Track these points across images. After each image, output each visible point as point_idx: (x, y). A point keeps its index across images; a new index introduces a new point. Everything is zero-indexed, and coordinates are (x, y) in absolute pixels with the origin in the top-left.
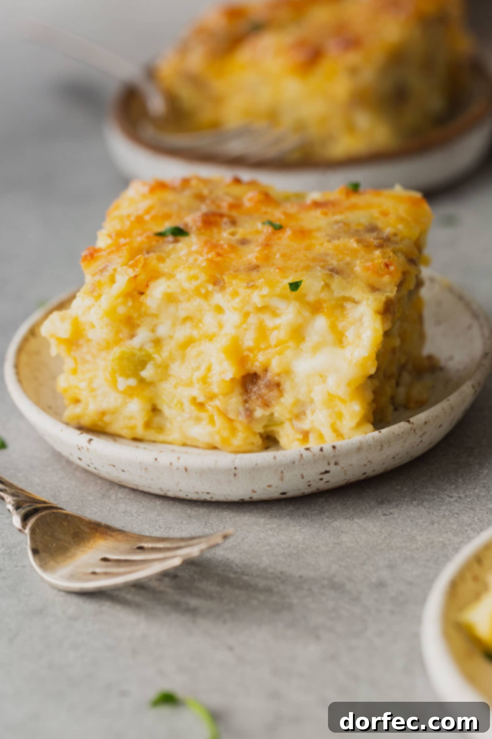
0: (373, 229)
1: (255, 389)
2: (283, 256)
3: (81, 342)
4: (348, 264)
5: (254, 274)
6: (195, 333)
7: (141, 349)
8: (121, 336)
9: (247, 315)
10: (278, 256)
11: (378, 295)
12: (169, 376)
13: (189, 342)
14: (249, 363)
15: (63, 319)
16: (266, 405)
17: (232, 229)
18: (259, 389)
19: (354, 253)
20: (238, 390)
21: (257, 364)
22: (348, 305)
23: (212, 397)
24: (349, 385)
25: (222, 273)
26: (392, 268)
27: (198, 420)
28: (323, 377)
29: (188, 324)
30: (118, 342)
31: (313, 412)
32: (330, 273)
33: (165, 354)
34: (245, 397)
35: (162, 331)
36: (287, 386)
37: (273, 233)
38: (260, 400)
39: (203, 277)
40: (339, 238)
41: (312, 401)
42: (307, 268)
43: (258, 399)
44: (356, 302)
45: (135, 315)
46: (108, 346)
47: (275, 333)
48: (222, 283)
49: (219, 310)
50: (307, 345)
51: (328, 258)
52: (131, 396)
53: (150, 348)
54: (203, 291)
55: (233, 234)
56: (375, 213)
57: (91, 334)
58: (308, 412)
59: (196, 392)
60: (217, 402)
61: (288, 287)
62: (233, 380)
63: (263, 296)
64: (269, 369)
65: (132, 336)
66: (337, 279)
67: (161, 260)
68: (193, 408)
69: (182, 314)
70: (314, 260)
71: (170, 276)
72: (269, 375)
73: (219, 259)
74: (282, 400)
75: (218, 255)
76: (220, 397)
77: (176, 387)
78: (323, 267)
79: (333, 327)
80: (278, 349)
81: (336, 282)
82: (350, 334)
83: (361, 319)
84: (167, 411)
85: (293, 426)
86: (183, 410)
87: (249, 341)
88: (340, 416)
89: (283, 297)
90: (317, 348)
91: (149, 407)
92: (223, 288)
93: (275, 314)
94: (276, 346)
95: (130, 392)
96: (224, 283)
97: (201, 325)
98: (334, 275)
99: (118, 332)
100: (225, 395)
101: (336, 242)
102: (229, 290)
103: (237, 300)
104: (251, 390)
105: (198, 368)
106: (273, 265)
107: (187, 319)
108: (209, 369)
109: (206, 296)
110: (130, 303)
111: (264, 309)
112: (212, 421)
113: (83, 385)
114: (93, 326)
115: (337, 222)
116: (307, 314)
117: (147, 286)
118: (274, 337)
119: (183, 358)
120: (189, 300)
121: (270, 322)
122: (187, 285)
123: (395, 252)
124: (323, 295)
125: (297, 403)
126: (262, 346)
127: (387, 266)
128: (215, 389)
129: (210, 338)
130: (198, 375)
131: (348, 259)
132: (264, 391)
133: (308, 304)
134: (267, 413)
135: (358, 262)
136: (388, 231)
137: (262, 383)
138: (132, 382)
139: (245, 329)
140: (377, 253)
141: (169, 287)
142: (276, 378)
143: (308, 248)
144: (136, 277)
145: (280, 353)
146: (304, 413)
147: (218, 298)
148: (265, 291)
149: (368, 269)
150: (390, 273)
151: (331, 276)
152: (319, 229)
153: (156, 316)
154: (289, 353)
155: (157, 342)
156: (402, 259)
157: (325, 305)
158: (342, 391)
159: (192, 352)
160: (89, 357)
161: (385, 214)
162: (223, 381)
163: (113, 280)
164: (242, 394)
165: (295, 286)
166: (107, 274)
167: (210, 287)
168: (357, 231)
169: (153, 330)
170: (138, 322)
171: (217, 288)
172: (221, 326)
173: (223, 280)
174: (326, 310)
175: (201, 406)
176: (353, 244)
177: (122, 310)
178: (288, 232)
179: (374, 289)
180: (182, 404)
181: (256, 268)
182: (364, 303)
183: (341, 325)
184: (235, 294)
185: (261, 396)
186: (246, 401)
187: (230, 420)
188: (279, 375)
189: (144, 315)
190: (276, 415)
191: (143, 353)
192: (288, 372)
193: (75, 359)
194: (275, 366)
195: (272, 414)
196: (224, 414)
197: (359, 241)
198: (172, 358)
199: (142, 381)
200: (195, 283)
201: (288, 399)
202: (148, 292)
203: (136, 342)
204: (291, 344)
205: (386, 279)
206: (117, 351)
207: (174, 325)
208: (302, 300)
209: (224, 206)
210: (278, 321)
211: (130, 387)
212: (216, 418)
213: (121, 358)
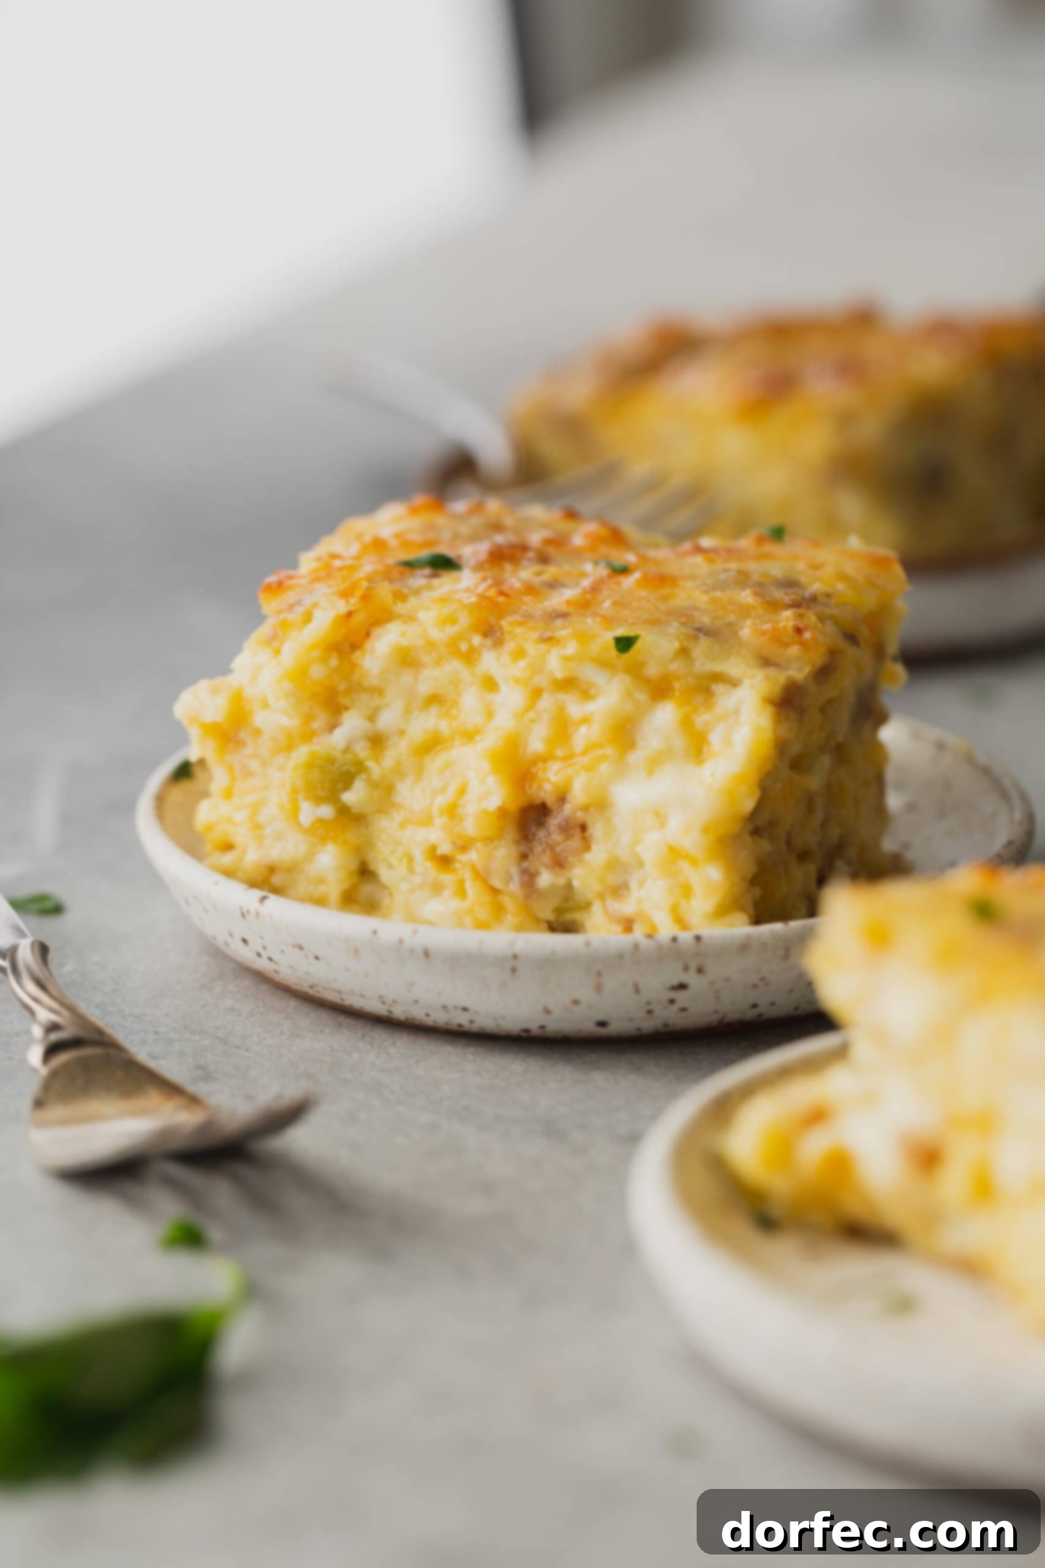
0: (789, 583)
1: (541, 834)
2: (616, 604)
3: (243, 735)
4: (730, 625)
5: (559, 623)
6: (444, 726)
7: (348, 749)
8: (315, 725)
9: (537, 693)
10: (607, 604)
11: (771, 671)
12: (393, 805)
13: (432, 744)
14: (535, 785)
15: (215, 691)
16: (559, 864)
17: (537, 568)
18: (549, 834)
19: (745, 611)
20: (511, 834)
21: (548, 787)
22: (719, 689)
23: (464, 848)
24: (705, 830)
25: (501, 616)
26: (807, 635)
27: (437, 888)
28: (660, 817)
29: (434, 710)
30: (308, 736)
31: (642, 884)
32: (692, 632)
33: (389, 760)
34: (523, 848)
35: (387, 720)
36: (597, 830)
37: (610, 577)
38: (548, 853)
39: (465, 620)
40: (723, 590)
41: (641, 864)
42: (654, 623)
43: (544, 851)
44: (734, 683)
45: (342, 687)
46: (289, 745)
47: (583, 730)
48: (498, 634)
49: (490, 684)
50: (636, 757)
51: (696, 614)
52: (323, 840)
53: (362, 751)
54: (464, 647)
55: (539, 574)
56: (801, 566)
57: (260, 719)
58: (633, 884)
59: (437, 836)
60: (473, 856)
61: (612, 643)
62: (502, 812)
63: (567, 659)
64: (569, 797)
65: (332, 727)
66: (704, 642)
67: (399, 596)
68: (429, 865)
69: (424, 688)
70: (669, 613)
71: (411, 618)
72: (568, 808)
73: (501, 599)
74: (588, 856)
75: (502, 593)
76: (479, 845)
77: (402, 826)
78: (683, 624)
79: (686, 724)
80: (586, 759)
81: (701, 648)
82: (715, 738)
83: (737, 712)
84: (385, 874)
85: (605, 908)
86: (411, 870)
87: (536, 744)
88: (687, 891)
89: (603, 664)
90: (654, 764)
91: (354, 865)
92: (498, 643)
93: (587, 693)
94: (585, 753)
95: (322, 832)
96: (502, 634)
97: (454, 712)
98: (701, 635)
99: (308, 718)
100: (488, 840)
101: (718, 594)
102: (510, 646)
103: (522, 663)
104: (534, 835)
105: (443, 790)
106: (595, 615)
107: (434, 699)
108: (462, 791)
109: (470, 657)
110: (334, 662)
111: (568, 684)
112: (461, 892)
113: (241, 816)
114: (266, 705)
115: (726, 570)
116: (642, 697)
117: (368, 635)
118: (581, 737)
119: (419, 772)
120: (438, 663)
121: (575, 709)
122: (435, 634)
123: (822, 618)
124: (675, 667)
125: (613, 864)
126: (559, 753)
127: (799, 631)
128: (470, 827)
129: (470, 736)
130: (441, 801)
131: (732, 618)
132: (557, 837)
133: (648, 681)
134: (561, 881)
135: (749, 622)
136: (816, 587)
137: (553, 823)
138: (326, 811)
139: (533, 721)
140: (788, 614)
141: (403, 634)
142: (579, 814)
143: (665, 599)
144: (349, 614)
145: (590, 768)
146: (626, 886)
147: (491, 661)
148: (571, 648)
149: (764, 633)
150: (803, 644)
151: (695, 638)
152: (692, 577)
153: (379, 691)
154: (604, 768)
155: (377, 741)
156: (830, 628)
157: (677, 685)
158: (692, 841)
159: (435, 762)
160: (254, 765)
161: (816, 567)
162: (485, 812)
163: (308, 618)
164: (517, 843)
165: (625, 644)
166: (299, 610)
167: (477, 640)
168: (760, 585)
169: (372, 718)
170: (344, 701)
171: (489, 642)
172: (490, 714)
173: (501, 628)
174: (677, 694)
175: (445, 861)
176: (747, 597)
177: (317, 672)
178: (637, 575)
179: (766, 662)
180: (411, 860)
181: (564, 615)
182: (747, 682)
183: (701, 720)
184: (520, 654)
185: (551, 847)
186: (524, 856)
187: (495, 891)
188: (585, 808)
189: (357, 688)
190: (576, 883)
191: (349, 757)
192: (601, 805)
193: (230, 769)
194: (579, 793)
195: (569, 886)
196: (482, 877)
197: (756, 594)
198: (399, 772)
199: (344, 811)
200: (451, 630)
201: (597, 855)
202: (368, 645)
203: (339, 737)
204: (609, 751)
205: (794, 650)
206: (302, 753)
207: (408, 711)
208: (636, 671)
209: (535, 538)
210: (591, 707)
211: (321, 821)
212: (468, 884)
213: (309, 766)
